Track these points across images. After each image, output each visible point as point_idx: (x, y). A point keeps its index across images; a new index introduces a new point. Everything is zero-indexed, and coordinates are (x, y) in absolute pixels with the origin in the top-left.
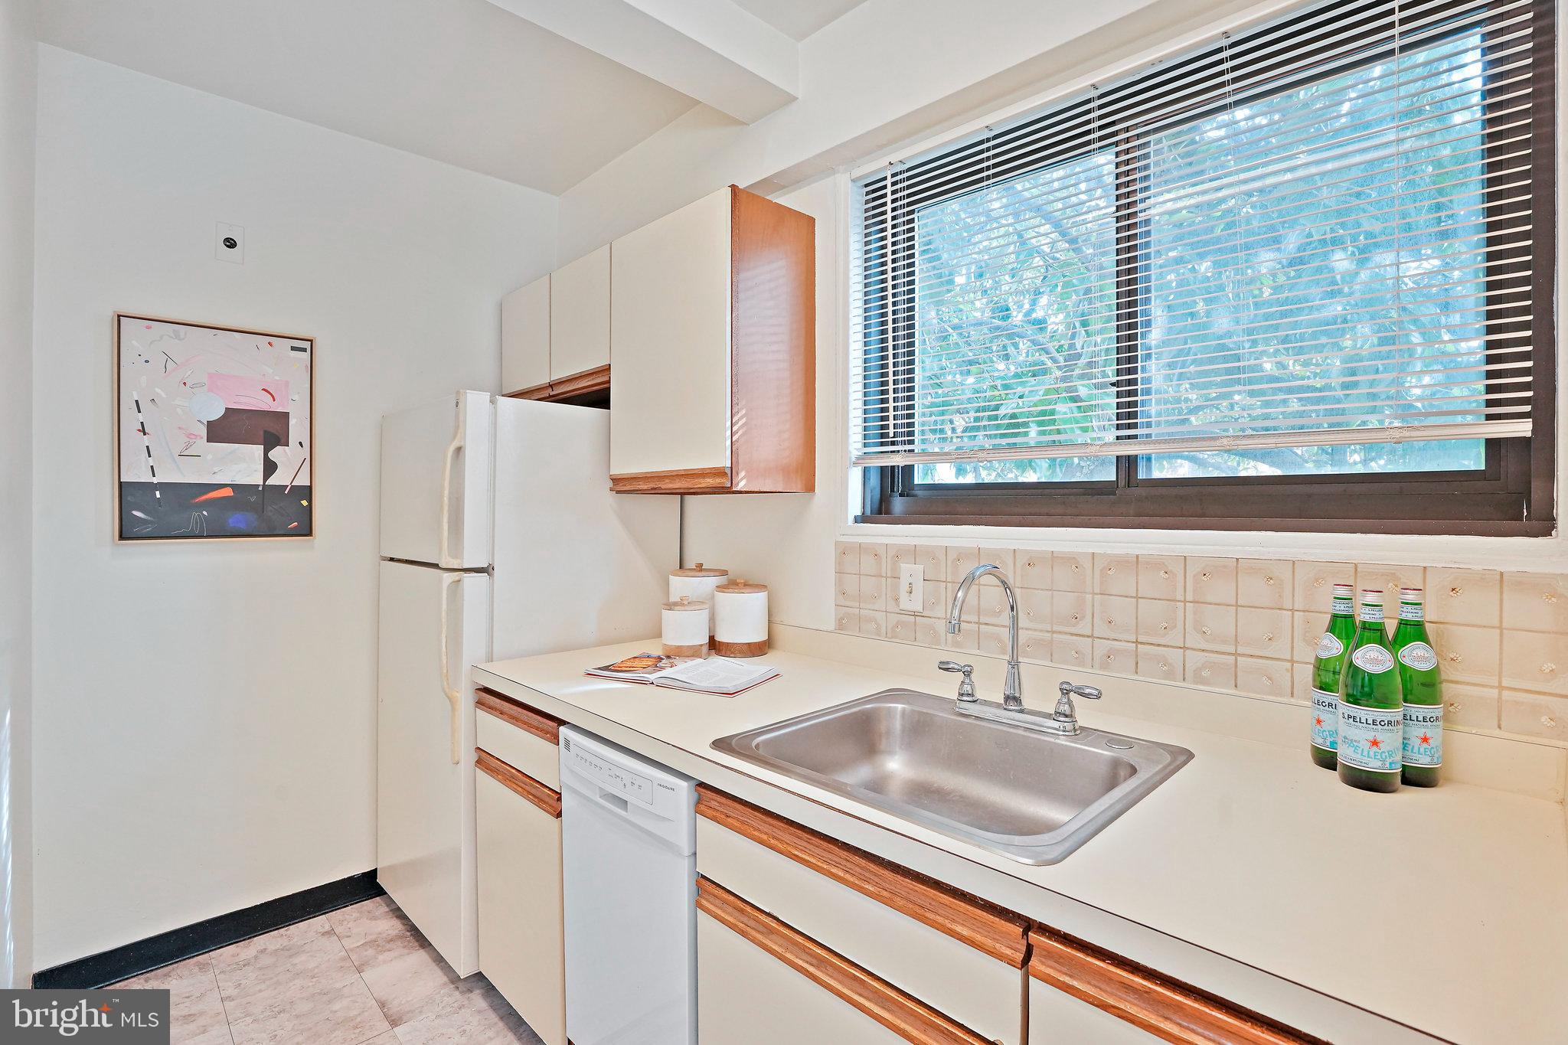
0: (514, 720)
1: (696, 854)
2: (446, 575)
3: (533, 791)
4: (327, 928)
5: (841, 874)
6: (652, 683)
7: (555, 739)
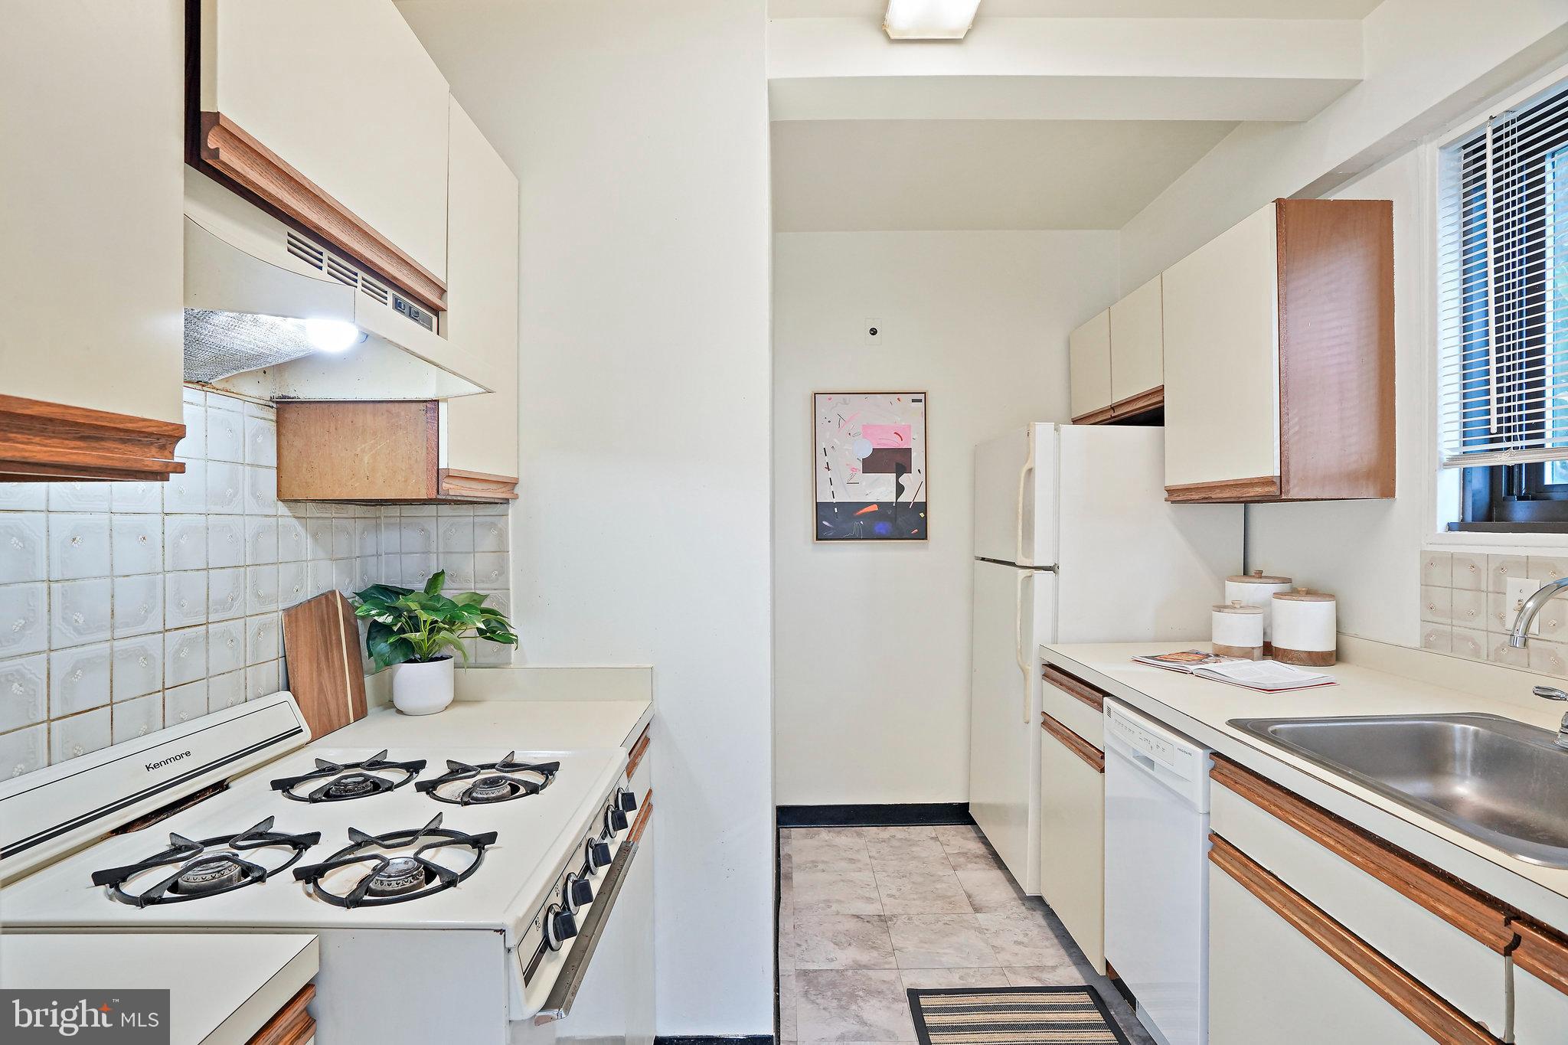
0: (1070, 690)
1: (1209, 813)
2: (1020, 571)
3: (1083, 749)
4: (934, 835)
5: (1332, 843)
6: (1192, 673)
7: (1100, 707)
